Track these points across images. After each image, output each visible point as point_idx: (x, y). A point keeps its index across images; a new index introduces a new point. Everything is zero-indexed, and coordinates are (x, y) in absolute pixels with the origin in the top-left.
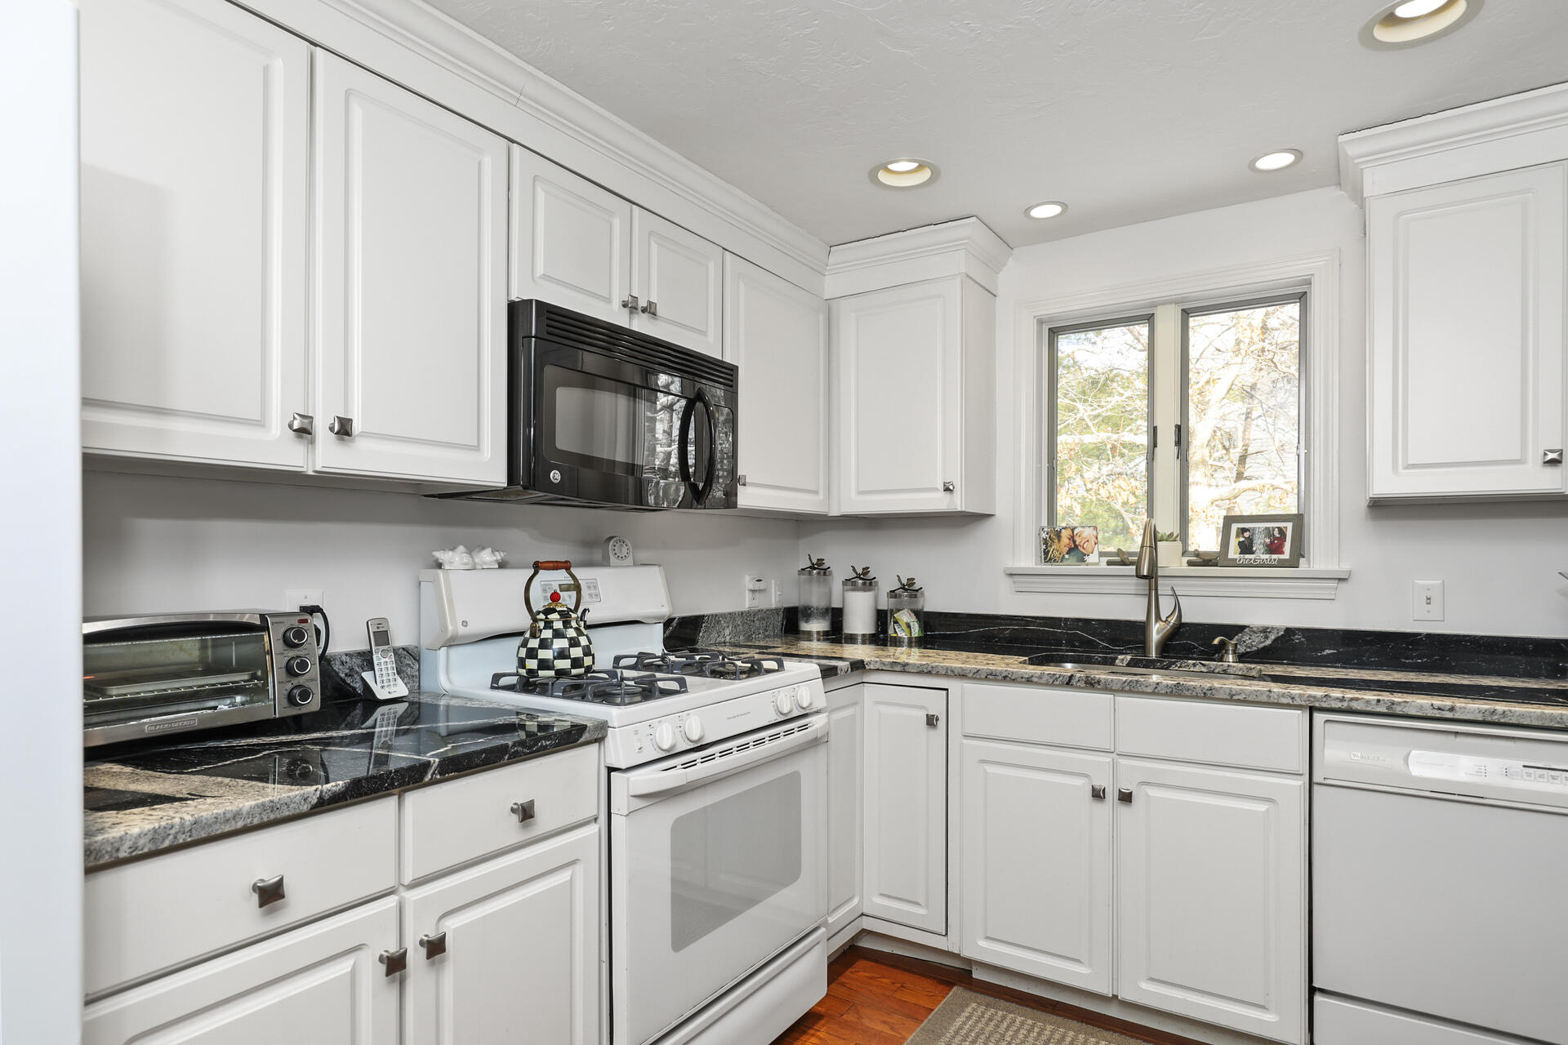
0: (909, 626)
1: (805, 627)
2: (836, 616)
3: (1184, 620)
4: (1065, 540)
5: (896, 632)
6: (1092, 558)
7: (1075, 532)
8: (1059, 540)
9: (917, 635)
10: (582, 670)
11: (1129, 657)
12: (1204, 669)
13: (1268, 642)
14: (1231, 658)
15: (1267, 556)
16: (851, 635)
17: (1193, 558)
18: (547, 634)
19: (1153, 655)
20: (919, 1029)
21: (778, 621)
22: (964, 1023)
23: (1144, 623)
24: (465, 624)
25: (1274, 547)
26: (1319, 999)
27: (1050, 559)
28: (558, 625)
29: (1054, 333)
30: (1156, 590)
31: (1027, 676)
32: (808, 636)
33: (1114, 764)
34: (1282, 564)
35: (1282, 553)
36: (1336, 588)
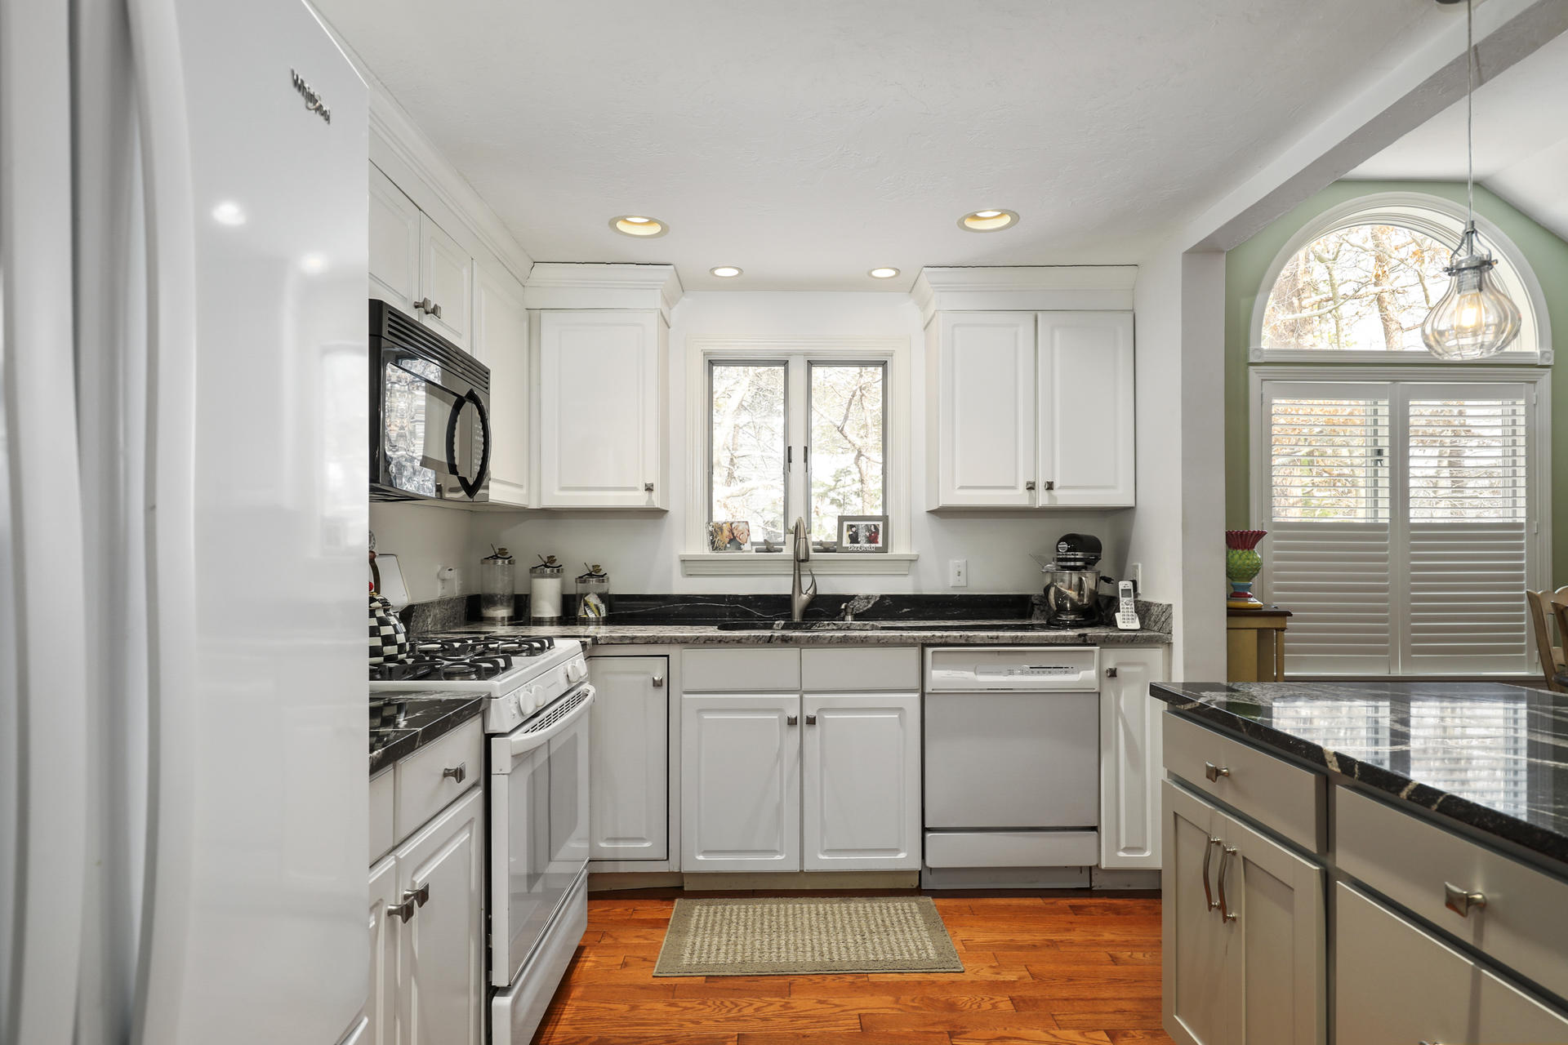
0: (597, 608)
1: (489, 613)
2: (522, 602)
3: (819, 592)
4: (726, 533)
5: (586, 613)
6: (747, 547)
7: (733, 526)
8: (722, 533)
9: (604, 615)
11: (783, 622)
12: (835, 627)
13: (870, 606)
14: (850, 617)
15: (868, 545)
16: (540, 618)
17: (818, 547)
19: (797, 619)
20: (667, 933)
21: (461, 609)
22: (698, 920)
23: (790, 595)
25: (872, 539)
26: (928, 835)
27: (717, 548)
29: (712, 363)
30: (799, 570)
31: (737, 639)
32: (492, 621)
33: (801, 698)
34: (878, 550)
35: (877, 543)
36: (909, 567)
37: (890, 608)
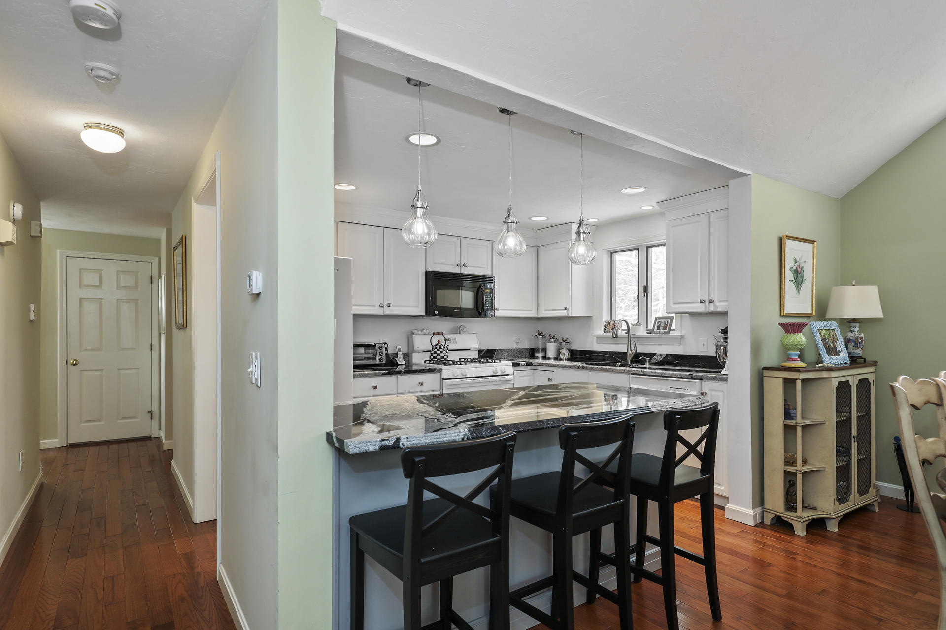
1: (536, 355)
2: (544, 350)
3: (637, 352)
4: (612, 325)
7: (615, 322)
8: (609, 326)
9: (567, 357)
10: (444, 359)
11: (623, 364)
12: (640, 366)
13: (661, 359)
14: (648, 363)
15: (663, 331)
16: (549, 357)
17: (648, 331)
18: (436, 350)
19: (627, 362)
21: (528, 352)
23: (626, 352)
24: (418, 348)
25: (665, 328)
27: (606, 332)
28: (438, 348)
29: (612, 253)
30: (630, 342)
32: (537, 358)
35: (666, 330)
36: (681, 341)
37: (671, 361)
